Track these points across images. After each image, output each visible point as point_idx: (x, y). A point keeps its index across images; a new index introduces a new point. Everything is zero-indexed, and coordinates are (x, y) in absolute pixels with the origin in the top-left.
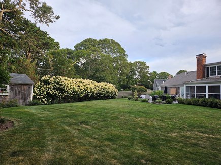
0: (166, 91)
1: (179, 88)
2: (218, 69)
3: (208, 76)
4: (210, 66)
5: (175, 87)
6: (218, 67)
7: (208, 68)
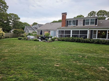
0: (41, 34)
1: (50, 31)
2: (73, 22)
3: (67, 25)
4: (68, 20)
5: (47, 31)
6: (73, 21)
7: (67, 21)
